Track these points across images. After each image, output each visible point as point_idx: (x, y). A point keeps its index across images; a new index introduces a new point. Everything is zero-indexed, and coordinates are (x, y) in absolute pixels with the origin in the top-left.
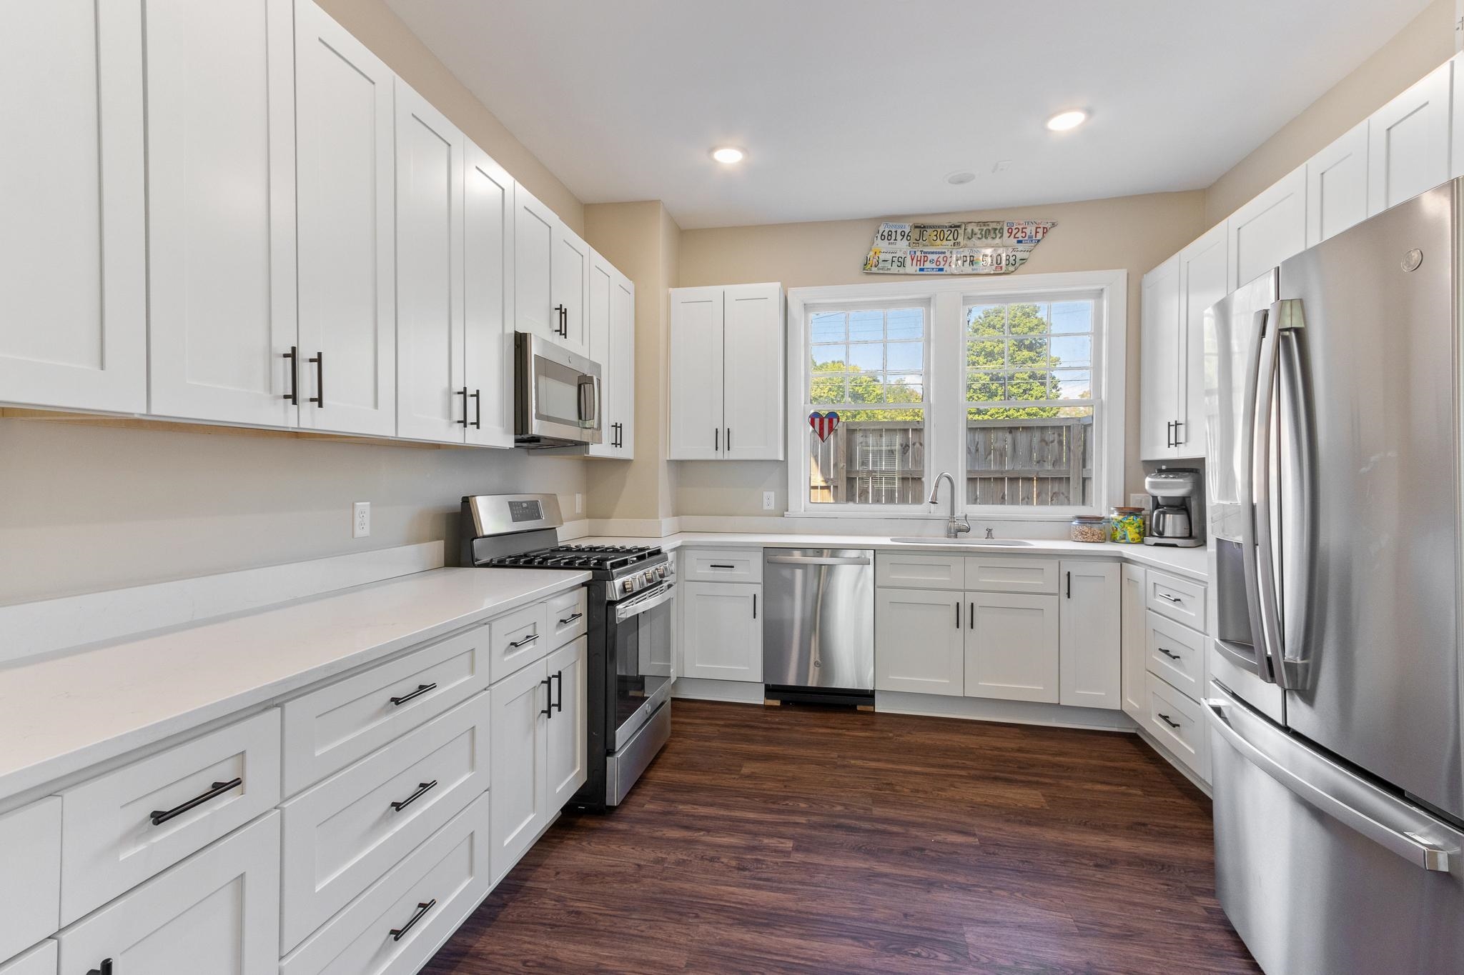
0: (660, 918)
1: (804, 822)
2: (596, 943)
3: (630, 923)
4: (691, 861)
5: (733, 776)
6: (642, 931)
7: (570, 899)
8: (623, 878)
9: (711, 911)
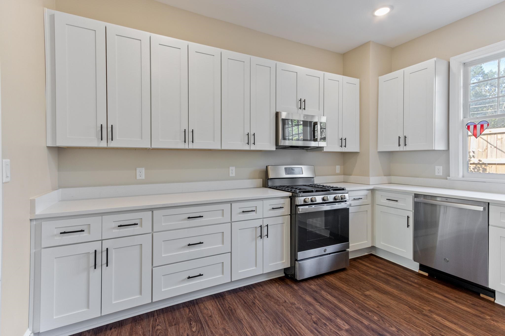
0: (271, 319)
1: (366, 324)
2: (248, 314)
3: (262, 315)
4: (302, 310)
5: (358, 292)
6: (262, 319)
7: (257, 299)
8: (277, 302)
9: (287, 328)
